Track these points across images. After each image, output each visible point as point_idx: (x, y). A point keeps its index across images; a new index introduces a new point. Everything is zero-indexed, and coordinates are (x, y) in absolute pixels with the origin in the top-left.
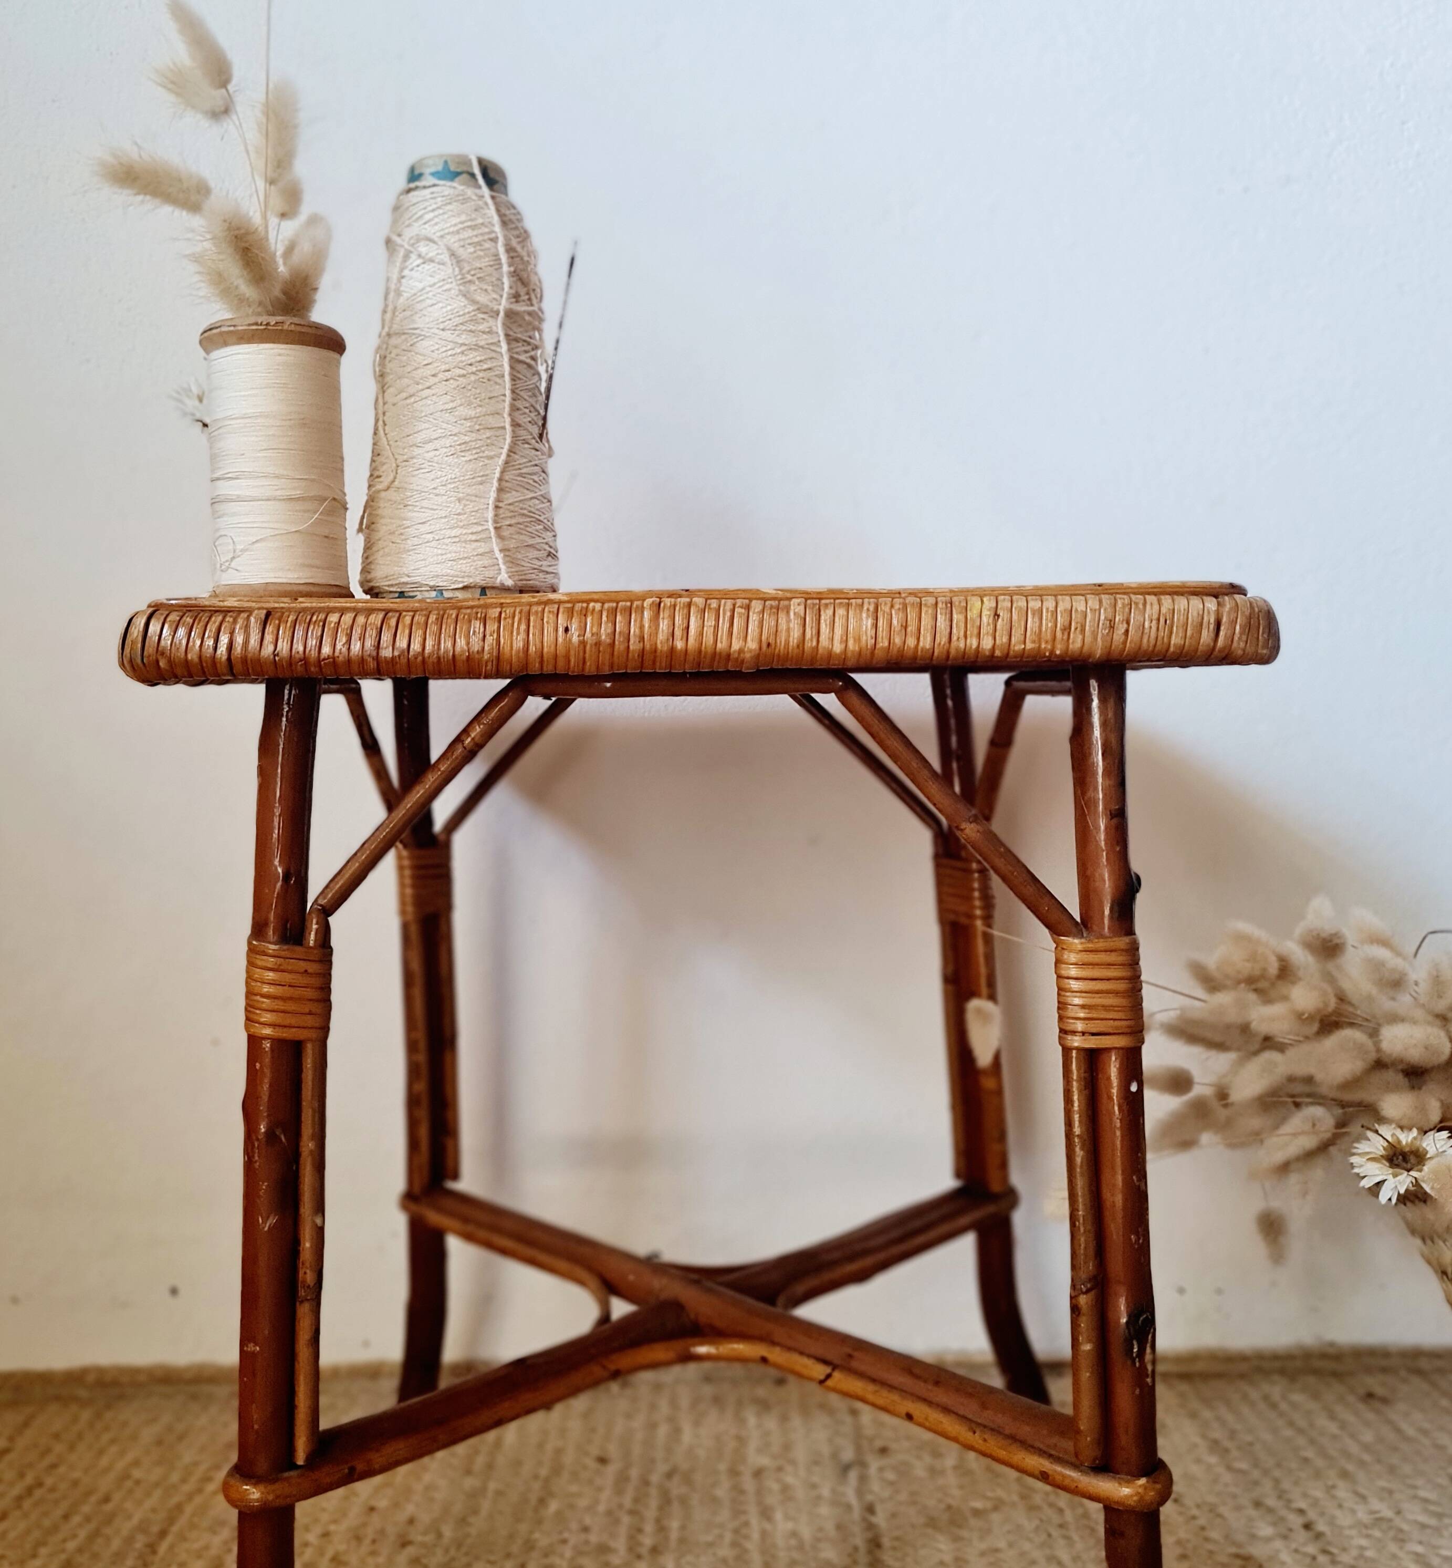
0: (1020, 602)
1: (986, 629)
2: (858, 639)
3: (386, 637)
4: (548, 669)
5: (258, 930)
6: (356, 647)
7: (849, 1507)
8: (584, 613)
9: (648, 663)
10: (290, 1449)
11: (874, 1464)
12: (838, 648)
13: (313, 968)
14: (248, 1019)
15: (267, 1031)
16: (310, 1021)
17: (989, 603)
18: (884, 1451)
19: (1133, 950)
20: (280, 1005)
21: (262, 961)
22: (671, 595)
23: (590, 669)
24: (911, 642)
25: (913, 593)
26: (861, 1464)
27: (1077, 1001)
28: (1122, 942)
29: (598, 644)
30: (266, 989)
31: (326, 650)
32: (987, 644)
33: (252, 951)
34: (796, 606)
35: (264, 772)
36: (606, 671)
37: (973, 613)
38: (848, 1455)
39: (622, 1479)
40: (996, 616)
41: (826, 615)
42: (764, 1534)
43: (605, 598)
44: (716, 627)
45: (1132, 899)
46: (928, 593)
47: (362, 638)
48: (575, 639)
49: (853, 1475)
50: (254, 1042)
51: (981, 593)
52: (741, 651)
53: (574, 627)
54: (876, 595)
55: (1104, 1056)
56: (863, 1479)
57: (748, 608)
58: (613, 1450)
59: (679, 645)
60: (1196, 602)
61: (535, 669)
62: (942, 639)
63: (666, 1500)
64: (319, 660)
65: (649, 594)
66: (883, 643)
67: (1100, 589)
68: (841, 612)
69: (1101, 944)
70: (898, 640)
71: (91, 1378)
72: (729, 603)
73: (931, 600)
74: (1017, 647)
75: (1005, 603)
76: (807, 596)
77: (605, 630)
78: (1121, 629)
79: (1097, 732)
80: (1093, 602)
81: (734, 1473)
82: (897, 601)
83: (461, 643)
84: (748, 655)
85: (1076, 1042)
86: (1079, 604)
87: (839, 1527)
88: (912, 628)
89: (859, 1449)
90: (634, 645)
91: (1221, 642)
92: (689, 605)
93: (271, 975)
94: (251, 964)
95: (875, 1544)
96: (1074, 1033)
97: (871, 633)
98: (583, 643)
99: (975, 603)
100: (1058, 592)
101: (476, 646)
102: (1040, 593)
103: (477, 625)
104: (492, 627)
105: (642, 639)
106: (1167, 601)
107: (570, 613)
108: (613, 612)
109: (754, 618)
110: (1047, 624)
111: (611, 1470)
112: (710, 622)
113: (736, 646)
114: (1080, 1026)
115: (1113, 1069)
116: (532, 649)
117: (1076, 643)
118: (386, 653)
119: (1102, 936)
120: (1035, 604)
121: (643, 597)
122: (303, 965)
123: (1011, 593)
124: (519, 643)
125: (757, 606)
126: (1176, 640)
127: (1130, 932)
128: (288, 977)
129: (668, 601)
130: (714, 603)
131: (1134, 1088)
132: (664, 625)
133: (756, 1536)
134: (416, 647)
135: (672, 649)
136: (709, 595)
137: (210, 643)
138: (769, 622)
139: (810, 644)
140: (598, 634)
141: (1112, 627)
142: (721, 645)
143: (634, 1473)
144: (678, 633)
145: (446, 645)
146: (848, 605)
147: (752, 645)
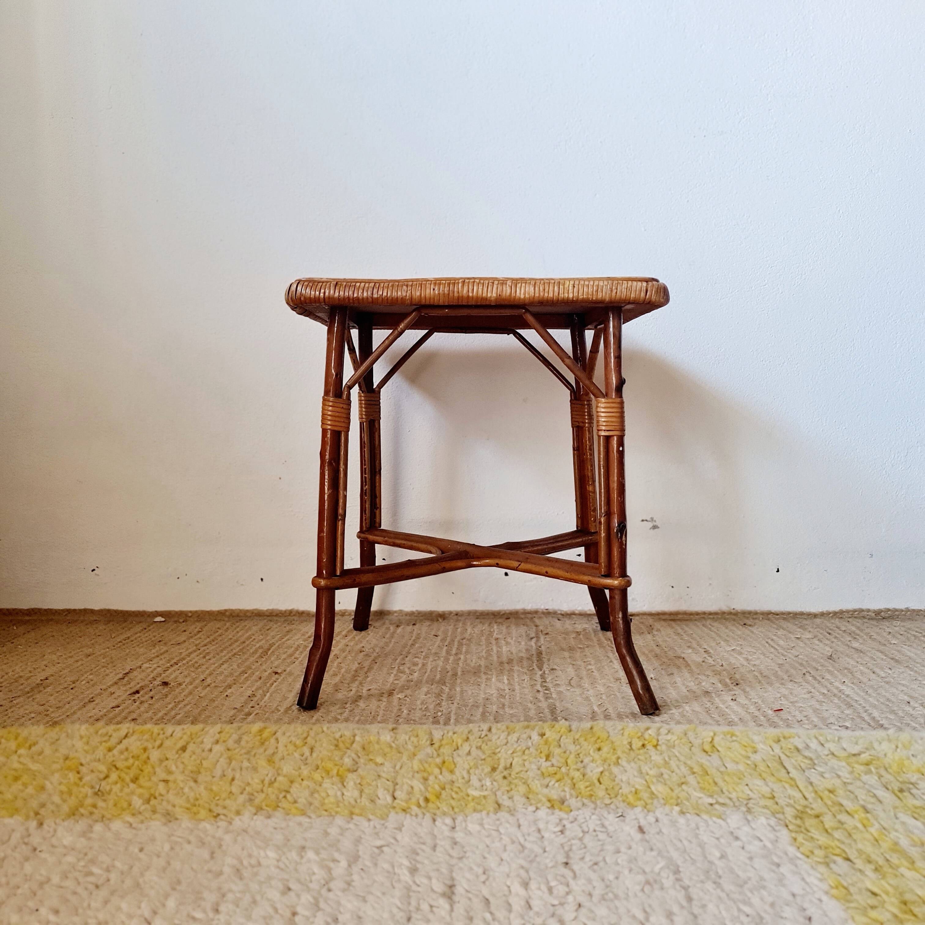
0: (582, 282)
1: (571, 291)
2: (529, 294)
3: (375, 291)
4: (428, 303)
5: (326, 393)
6: (365, 294)
7: (532, 646)
8: (440, 284)
9: (460, 301)
10: (335, 570)
11: (542, 638)
12: (522, 296)
13: (345, 406)
14: (323, 423)
15: (329, 427)
16: (343, 425)
17: (572, 282)
18: (547, 634)
19: (622, 403)
20: (334, 419)
21: (327, 403)
22: (468, 279)
23: (441, 303)
24: (546, 295)
25: (547, 279)
26: (538, 638)
27: (603, 420)
28: (618, 400)
29: (444, 294)
30: (329, 413)
31: (355, 295)
32: (571, 296)
33: (324, 400)
34: (509, 283)
35: (329, 341)
36: (446, 304)
37: (566, 286)
38: (533, 635)
39: (443, 640)
40: (574, 287)
41: (519, 285)
42: (498, 651)
43: (446, 279)
44: (483, 289)
45: (622, 386)
46: (552, 279)
47: (367, 291)
48: (437, 292)
49: (534, 640)
50: (324, 431)
51: (570, 280)
52: (491, 297)
53: (436, 289)
54: (535, 280)
55: (612, 438)
56: (537, 641)
57: (493, 283)
58: (440, 633)
59: (471, 294)
60: (639, 284)
61: (423, 302)
62: (556, 294)
63: (460, 644)
64: (353, 298)
65: (461, 278)
66: (537, 295)
67: (608, 279)
68: (523, 285)
69: (610, 400)
70: (542, 294)
71: (227, 613)
72: (487, 282)
73: (553, 281)
74: (581, 297)
75: (577, 283)
76: (512, 280)
77: (446, 289)
78: (614, 291)
79: (611, 329)
80: (606, 283)
81: (487, 639)
82: (542, 282)
83: (399, 293)
84: (493, 299)
85: (603, 433)
86: (601, 283)
87: (527, 650)
88: (546, 290)
89: (537, 634)
90: (456, 294)
91: (647, 296)
92: (474, 282)
93: (330, 408)
94: (324, 404)
95: (539, 654)
96: (601, 430)
97: (533, 291)
98: (439, 294)
99: (567, 283)
100: (594, 279)
101: (404, 294)
102: (589, 280)
103: (405, 287)
104: (409, 288)
105: (458, 292)
106: (630, 283)
107: (435, 284)
108: (449, 284)
109: (495, 286)
110: (590, 290)
111: (439, 638)
112: (481, 288)
113: (489, 295)
114: (604, 428)
115: (614, 442)
116: (422, 295)
117: (600, 296)
118: (375, 296)
119: (612, 398)
120: (587, 283)
121: (459, 279)
122: (342, 405)
123: (579, 280)
124: (418, 294)
125: (496, 282)
126: (633, 296)
127: (621, 397)
128: (337, 409)
129: (467, 281)
130: (482, 281)
131: (621, 449)
132: (466, 289)
133: (495, 651)
134: (385, 294)
135: (468, 296)
136: (480, 279)
137: (317, 293)
138: (500, 288)
139: (513, 295)
140: (444, 291)
141: (612, 291)
142: (484, 295)
143: (449, 639)
144: (470, 291)
145: (394, 294)
146: (526, 283)
147: (494, 295)
